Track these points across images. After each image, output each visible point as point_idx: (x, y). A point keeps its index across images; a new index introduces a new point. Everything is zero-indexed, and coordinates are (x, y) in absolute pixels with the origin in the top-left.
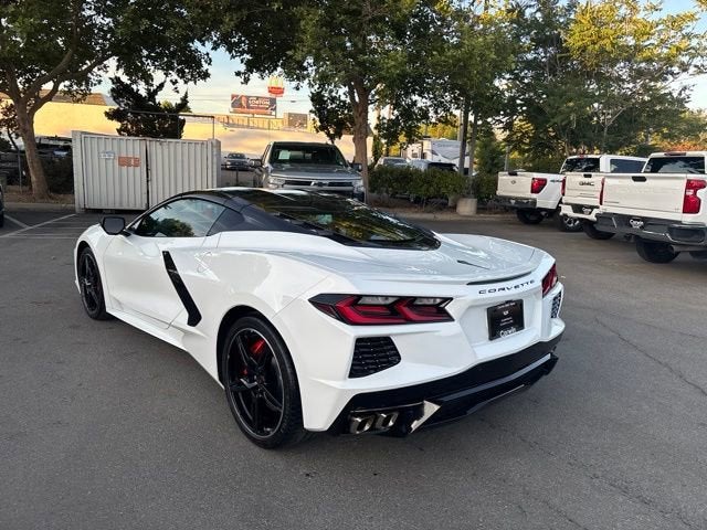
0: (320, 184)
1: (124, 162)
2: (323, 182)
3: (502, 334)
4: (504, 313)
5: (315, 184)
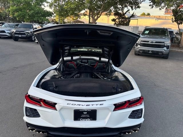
0: (152, 42)
2: (153, 41)
3: (81, 120)
4: (84, 113)
5: (150, 42)
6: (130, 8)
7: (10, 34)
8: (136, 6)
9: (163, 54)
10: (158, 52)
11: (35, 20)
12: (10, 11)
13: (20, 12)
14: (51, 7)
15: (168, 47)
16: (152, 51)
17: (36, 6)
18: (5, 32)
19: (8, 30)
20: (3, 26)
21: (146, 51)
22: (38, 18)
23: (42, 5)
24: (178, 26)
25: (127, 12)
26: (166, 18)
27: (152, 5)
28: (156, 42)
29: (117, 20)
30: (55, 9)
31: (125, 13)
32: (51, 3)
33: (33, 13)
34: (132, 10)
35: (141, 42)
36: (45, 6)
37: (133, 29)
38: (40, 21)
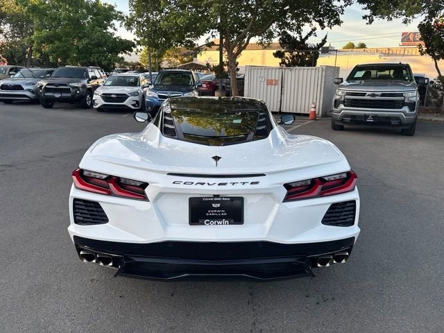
0: (373, 95)
1: (270, 83)
2: (376, 93)
3: (207, 222)
4: (213, 205)
5: (369, 95)
6: (318, 24)
7: (33, 92)
8: (332, 21)
9: (401, 124)
10: (389, 118)
11: (92, 61)
12: (33, 42)
13: (56, 42)
14: (129, 26)
15: (412, 106)
16: (374, 117)
17: (94, 27)
18: (22, 89)
19: (30, 83)
20: (18, 75)
21: (360, 116)
22: (100, 56)
23: (109, 27)
24: (436, 62)
25: (310, 34)
26: (406, 53)
27: (369, 17)
28: (383, 95)
29: (287, 54)
30: (140, 31)
31: (306, 38)
32: (129, 17)
33: (87, 44)
34: (322, 29)
35: (347, 97)
36: (115, 29)
37: (326, 71)
38: (104, 63)
